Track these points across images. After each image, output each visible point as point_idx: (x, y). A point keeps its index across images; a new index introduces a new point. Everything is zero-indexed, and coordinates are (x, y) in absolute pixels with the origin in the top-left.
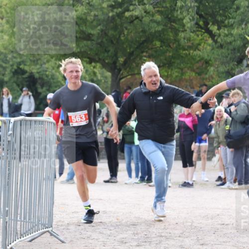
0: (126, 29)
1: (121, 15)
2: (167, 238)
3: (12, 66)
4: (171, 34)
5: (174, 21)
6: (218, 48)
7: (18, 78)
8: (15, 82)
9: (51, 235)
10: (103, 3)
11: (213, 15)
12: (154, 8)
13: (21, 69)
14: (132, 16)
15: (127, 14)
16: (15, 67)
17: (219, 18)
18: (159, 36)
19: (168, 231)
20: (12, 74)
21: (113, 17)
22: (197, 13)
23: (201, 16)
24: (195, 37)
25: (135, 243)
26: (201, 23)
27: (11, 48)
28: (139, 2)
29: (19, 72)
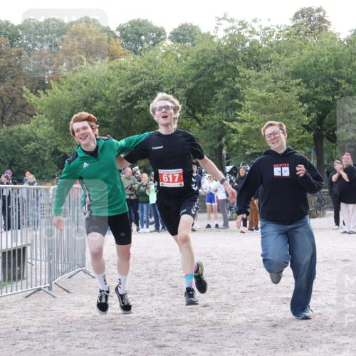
0: (135, 117)
1: (130, 108)
2: (171, 271)
3: (50, 148)
6: (203, 129)
7: (55, 158)
8: (53, 161)
9: (85, 272)
10: (117, 98)
11: (199, 106)
13: (57, 150)
14: (139, 108)
15: (135, 107)
16: (53, 150)
17: (203, 107)
19: (172, 266)
20: (50, 155)
21: (125, 109)
22: (187, 105)
23: (190, 106)
24: (186, 122)
25: (148, 276)
26: (190, 112)
27: (49, 135)
28: (144, 98)
29: (56, 152)
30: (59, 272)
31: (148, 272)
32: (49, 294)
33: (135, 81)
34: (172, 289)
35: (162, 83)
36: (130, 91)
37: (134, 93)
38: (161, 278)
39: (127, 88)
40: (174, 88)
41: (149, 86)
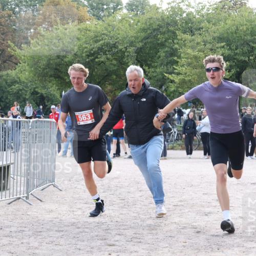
0: (96, 68)
1: (93, 61)
2: (120, 188)
3: (31, 89)
4: (121, 71)
5: (124, 64)
7: (34, 97)
8: (32, 99)
9: (54, 186)
10: (83, 53)
11: (145, 61)
12: (112, 57)
13: (36, 91)
14: (99, 61)
15: (97, 60)
16: (32, 91)
17: (149, 63)
18: (115, 72)
19: (121, 183)
20: (30, 95)
21: (89, 62)
22: (136, 60)
25: (102, 191)
27: (30, 79)
28: (103, 53)
29: (34, 93)
30: (34, 185)
31: (103, 187)
32: (27, 202)
33: (97, 40)
34: (120, 201)
35: (118, 42)
36: (93, 48)
37: (97, 49)
38: (112, 192)
39: (91, 45)
40: (127, 46)
41: (107, 44)
